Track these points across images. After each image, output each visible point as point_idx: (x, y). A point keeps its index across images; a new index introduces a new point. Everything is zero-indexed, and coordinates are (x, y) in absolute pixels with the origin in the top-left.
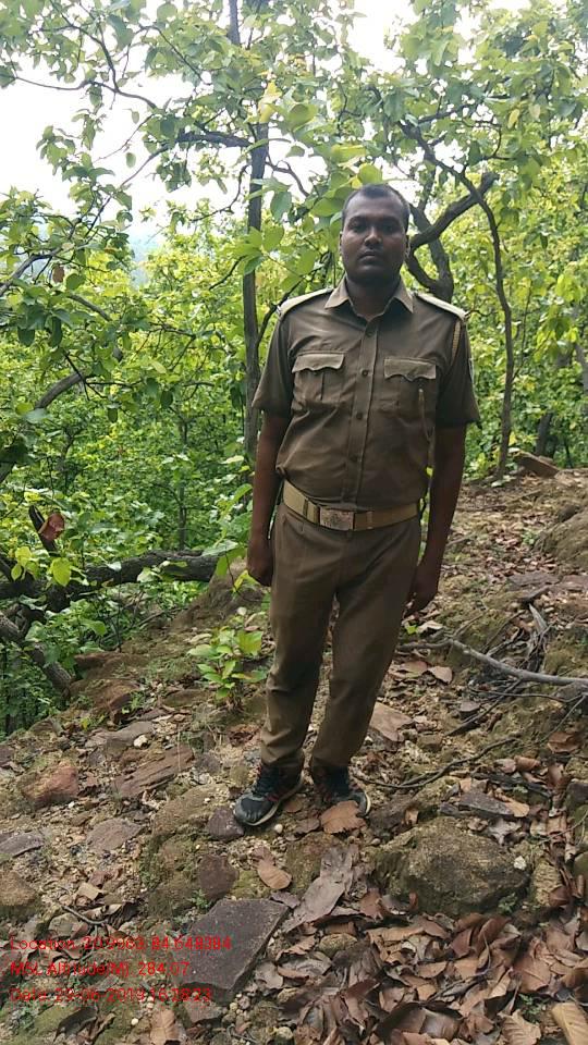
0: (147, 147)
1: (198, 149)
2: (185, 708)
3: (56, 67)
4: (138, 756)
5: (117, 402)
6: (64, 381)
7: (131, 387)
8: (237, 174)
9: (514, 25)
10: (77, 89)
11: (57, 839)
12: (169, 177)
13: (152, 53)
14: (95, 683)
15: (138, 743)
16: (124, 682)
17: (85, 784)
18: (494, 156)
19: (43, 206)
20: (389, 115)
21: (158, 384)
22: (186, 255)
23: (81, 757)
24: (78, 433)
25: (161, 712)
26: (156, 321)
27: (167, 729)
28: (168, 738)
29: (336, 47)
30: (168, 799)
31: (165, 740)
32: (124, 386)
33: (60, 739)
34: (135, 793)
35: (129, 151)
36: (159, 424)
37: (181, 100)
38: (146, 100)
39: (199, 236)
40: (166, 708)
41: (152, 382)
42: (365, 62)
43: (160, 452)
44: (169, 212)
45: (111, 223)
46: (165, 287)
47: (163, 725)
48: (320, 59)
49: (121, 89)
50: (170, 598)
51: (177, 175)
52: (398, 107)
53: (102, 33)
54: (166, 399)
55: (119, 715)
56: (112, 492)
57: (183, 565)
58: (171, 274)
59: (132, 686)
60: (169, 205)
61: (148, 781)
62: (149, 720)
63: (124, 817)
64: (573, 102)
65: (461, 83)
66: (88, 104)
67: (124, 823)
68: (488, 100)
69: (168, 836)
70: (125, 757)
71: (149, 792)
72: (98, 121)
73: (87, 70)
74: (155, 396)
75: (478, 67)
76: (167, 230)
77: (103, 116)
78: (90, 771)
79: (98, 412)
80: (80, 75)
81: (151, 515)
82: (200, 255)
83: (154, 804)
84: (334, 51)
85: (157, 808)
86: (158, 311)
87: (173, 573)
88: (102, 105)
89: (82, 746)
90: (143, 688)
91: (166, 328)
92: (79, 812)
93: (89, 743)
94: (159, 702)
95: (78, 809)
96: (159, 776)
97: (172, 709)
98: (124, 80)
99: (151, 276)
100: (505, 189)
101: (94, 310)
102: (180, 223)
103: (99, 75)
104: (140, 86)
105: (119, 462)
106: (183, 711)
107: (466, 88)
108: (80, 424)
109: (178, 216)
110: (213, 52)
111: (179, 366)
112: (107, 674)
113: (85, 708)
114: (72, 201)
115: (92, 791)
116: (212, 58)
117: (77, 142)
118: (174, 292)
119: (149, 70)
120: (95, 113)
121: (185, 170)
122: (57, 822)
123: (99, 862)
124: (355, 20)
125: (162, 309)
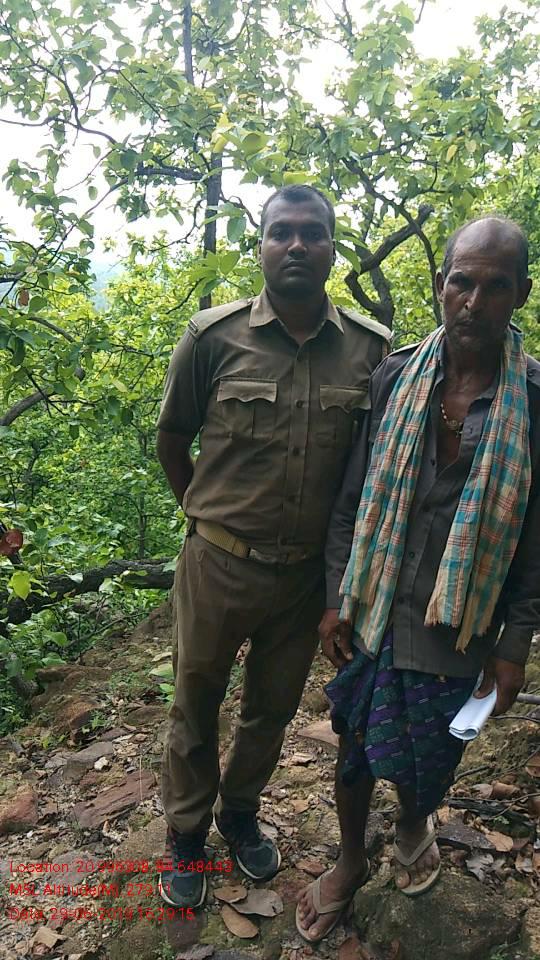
0: (108, 181)
1: (155, 185)
2: (147, 726)
3: (21, 105)
4: (99, 780)
5: (78, 419)
6: (28, 399)
7: (93, 405)
8: (192, 210)
9: (446, 72)
10: (41, 125)
11: (15, 874)
12: (129, 209)
13: (112, 91)
14: (56, 698)
15: (98, 765)
16: (85, 698)
17: (45, 811)
18: (431, 190)
19: (7, 232)
20: (334, 151)
21: (119, 402)
22: (145, 282)
23: (41, 779)
24: (44, 447)
25: (122, 731)
26: (118, 342)
27: (129, 749)
28: (129, 760)
29: (283, 91)
30: (130, 830)
31: (126, 763)
32: (86, 404)
33: (19, 760)
34: (96, 824)
35: (90, 185)
36: (120, 438)
37: (140, 137)
38: (107, 136)
39: (156, 266)
40: (127, 726)
41: (113, 400)
42: (309, 107)
43: (121, 463)
44: (129, 243)
45: (74, 249)
46: (125, 313)
47: (125, 746)
48: (268, 103)
49: (84, 126)
50: (130, 603)
51: (136, 208)
52: (342, 144)
53: (65, 73)
54: (127, 416)
55: (79, 735)
56: (75, 502)
57: (143, 573)
58: (131, 299)
59: (94, 704)
60: (129, 237)
61: (109, 810)
62: (110, 740)
63: (84, 850)
64: (505, 138)
65: (400, 122)
66: (52, 140)
67: (85, 857)
68: (426, 137)
69: (131, 874)
70: (86, 781)
71: (111, 822)
72: (61, 156)
73: (50, 109)
74: (115, 414)
75: (415, 108)
76: (126, 261)
77: (66, 152)
78: (50, 796)
79: (62, 427)
80: (44, 114)
81: (111, 527)
82: (157, 282)
83: (116, 836)
84: (281, 94)
85: (119, 840)
86: (119, 334)
87: (133, 582)
88: (64, 141)
89: (41, 767)
90: (104, 705)
91: (127, 349)
92: (38, 843)
93: (49, 764)
94: (120, 720)
95: (37, 838)
96: (120, 804)
97: (134, 728)
98: (86, 117)
99: (112, 301)
100: (439, 220)
101: (59, 332)
102: (139, 253)
103: (62, 114)
104: (101, 123)
105: (82, 474)
106: (144, 730)
107: (405, 126)
108: (45, 438)
109: (138, 247)
110: (170, 90)
111: (139, 385)
112: (68, 689)
113: (45, 725)
114: (36, 230)
115: (51, 819)
116: (169, 96)
117: (42, 175)
118: (133, 316)
119: (109, 108)
120: (59, 149)
121: (144, 202)
122: (15, 854)
123: (58, 900)
124: (301, 65)
125: (122, 331)
